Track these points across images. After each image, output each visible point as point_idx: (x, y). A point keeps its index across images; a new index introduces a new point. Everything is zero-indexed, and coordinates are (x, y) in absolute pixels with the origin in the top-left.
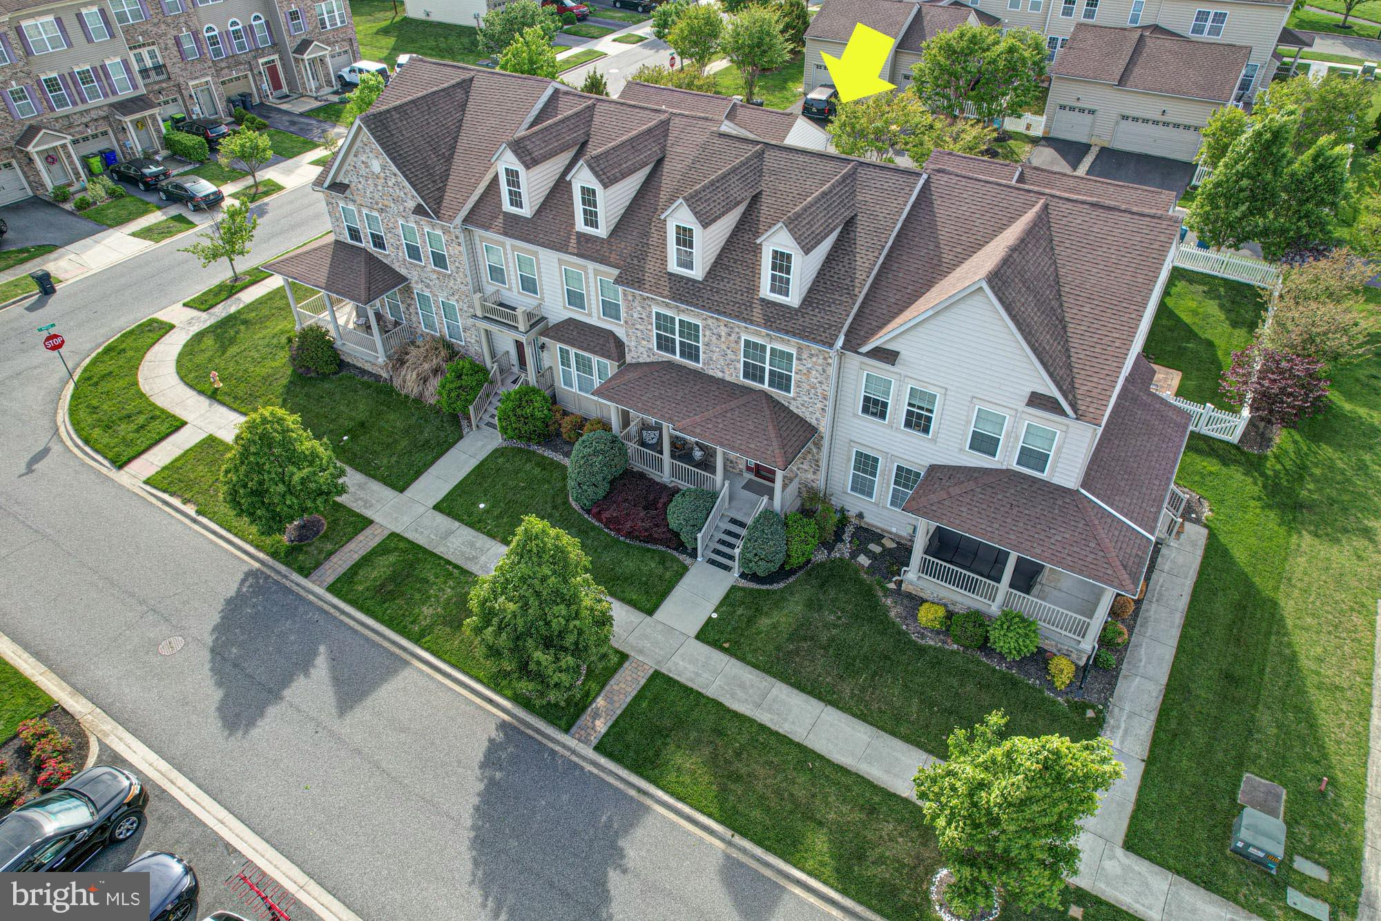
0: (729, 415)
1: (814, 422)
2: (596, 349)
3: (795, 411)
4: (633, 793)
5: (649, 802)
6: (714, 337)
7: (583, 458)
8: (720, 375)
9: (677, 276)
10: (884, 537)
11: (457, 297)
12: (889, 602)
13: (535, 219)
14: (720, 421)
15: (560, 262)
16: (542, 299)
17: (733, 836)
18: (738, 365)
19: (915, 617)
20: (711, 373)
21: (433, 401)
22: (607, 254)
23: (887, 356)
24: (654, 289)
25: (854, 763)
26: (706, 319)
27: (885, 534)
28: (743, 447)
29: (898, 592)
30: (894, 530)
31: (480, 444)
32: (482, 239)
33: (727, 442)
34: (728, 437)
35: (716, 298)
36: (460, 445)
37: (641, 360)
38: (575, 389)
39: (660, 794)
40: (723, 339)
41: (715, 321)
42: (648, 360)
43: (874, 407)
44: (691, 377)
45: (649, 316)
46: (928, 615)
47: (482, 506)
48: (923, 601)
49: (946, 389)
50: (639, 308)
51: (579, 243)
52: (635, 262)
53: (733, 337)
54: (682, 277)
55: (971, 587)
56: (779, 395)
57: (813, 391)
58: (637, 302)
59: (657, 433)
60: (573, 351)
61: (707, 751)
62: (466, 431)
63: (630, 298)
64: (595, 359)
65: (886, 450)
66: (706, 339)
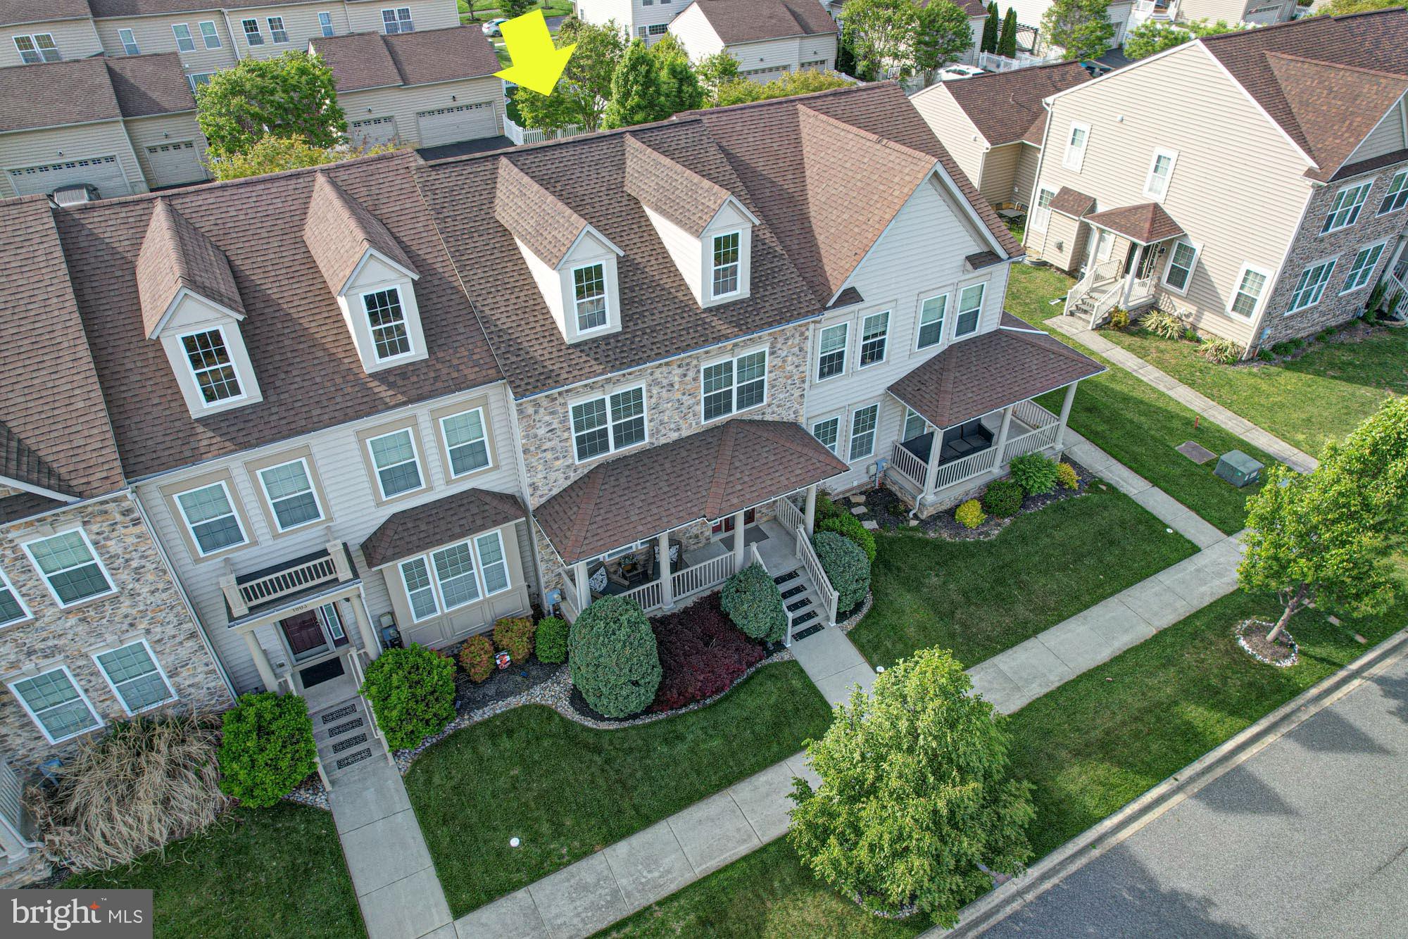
0: (737, 464)
1: (791, 418)
2: (479, 522)
3: (770, 419)
4: (1096, 853)
5: (1113, 841)
6: (664, 390)
7: (624, 646)
8: (674, 436)
9: (585, 343)
10: (848, 497)
11: (143, 625)
12: (932, 535)
13: (273, 398)
14: (738, 476)
15: (361, 437)
16: (330, 519)
17: (1176, 780)
18: (696, 408)
19: (962, 526)
20: (663, 441)
21: (207, 818)
22: (455, 375)
23: (851, 296)
24: (576, 373)
25: (1111, 649)
26: (652, 374)
27: (847, 495)
28: (793, 480)
29: (924, 524)
30: (855, 484)
31: (370, 794)
32: (167, 492)
33: (773, 488)
34: (769, 483)
35: (661, 338)
36: (342, 825)
37: (555, 492)
38: (442, 608)
39: (1108, 824)
40: (677, 387)
41: (664, 369)
42: (569, 483)
43: (832, 365)
44: (646, 461)
45: (565, 419)
46: (972, 515)
47: (515, 842)
48: (951, 512)
49: (896, 300)
50: (547, 418)
51: (391, 385)
52: (514, 359)
53: (691, 374)
54: (594, 340)
55: (966, 470)
56: (750, 413)
57: (790, 382)
58: (542, 410)
59: (602, 570)
60: (428, 557)
61: (1064, 754)
62: (320, 802)
63: (530, 410)
64: (473, 543)
65: (843, 404)
66: (654, 400)
